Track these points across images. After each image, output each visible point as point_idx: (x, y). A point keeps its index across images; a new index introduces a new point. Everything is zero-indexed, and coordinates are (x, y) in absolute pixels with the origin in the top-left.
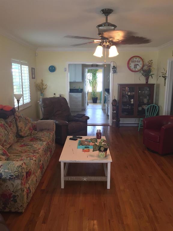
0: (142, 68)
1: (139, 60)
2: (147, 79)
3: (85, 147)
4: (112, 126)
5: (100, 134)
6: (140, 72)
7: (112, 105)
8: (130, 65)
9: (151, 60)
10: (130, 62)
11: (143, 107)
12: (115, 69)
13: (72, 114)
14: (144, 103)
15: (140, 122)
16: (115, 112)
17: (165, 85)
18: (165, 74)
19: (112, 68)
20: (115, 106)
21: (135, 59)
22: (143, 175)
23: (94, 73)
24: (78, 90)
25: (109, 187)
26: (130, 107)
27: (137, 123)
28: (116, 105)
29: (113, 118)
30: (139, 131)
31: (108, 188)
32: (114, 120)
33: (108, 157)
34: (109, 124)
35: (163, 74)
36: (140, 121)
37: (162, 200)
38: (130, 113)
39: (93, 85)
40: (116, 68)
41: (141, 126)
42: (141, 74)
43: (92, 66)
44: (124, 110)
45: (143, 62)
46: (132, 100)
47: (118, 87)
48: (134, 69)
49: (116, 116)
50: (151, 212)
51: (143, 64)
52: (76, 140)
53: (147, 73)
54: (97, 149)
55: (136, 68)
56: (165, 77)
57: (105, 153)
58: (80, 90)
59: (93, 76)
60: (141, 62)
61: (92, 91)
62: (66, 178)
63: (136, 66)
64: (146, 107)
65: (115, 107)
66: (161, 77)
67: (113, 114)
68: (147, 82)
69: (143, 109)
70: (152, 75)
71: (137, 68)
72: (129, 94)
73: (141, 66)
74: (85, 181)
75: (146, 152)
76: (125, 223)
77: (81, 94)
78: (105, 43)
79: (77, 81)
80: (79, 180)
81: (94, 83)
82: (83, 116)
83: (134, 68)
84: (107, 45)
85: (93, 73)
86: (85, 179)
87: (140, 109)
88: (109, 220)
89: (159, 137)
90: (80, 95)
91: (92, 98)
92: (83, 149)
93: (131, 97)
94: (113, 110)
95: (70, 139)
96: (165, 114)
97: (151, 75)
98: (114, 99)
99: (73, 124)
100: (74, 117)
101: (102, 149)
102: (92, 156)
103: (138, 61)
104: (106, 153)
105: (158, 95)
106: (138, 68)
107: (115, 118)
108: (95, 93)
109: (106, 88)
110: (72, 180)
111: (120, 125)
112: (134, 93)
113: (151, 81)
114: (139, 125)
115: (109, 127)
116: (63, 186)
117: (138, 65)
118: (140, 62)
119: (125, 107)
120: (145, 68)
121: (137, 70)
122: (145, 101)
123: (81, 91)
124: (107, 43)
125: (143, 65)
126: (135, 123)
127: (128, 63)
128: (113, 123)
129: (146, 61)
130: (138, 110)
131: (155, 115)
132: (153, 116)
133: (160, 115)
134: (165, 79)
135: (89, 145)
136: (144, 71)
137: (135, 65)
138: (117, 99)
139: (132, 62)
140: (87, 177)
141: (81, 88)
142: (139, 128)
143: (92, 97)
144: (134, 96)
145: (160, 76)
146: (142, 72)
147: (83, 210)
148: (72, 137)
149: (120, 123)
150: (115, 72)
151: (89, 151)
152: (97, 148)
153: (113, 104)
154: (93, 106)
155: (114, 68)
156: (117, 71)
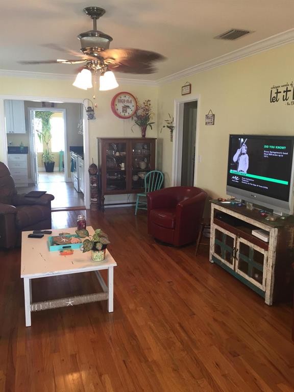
0: (135, 113)
1: (130, 99)
2: (144, 131)
3: (64, 247)
4: (90, 209)
5: (83, 222)
6: (132, 119)
7: (88, 173)
8: (116, 107)
9: (149, 101)
10: (116, 103)
11: (140, 175)
12: (92, 113)
13: (19, 193)
14: (140, 168)
15: (138, 200)
16: (95, 185)
17: (172, 141)
18: (171, 123)
19: (87, 111)
20: (94, 175)
21: (123, 98)
22: (158, 281)
23: (46, 118)
24: (19, 148)
25: (111, 309)
26: (119, 176)
27: (131, 201)
28: (96, 174)
29: (92, 196)
30: (136, 214)
31: (109, 311)
32: (93, 200)
33: (108, 259)
34: (84, 206)
35: (169, 123)
36: (138, 198)
37: (194, 314)
38: (120, 187)
39: (44, 141)
40: (93, 110)
41: (138, 207)
42: (133, 122)
43: (44, 104)
44: (110, 182)
45: (137, 103)
46: (123, 165)
47: (98, 143)
48: (122, 114)
49: (98, 192)
50: (183, 334)
51: (137, 106)
52: (41, 237)
53: (143, 120)
54: (91, 248)
55: (126, 112)
56: (171, 128)
57: (103, 253)
58: (22, 148)
59: (43, 123)
60: (133, 103)
61: (44, 151)
62: (35, 307)
63: (125, 108)
64: (144, 176)
65: (95, 177)
66: (166, 127)
67: (92, 188)
68: (144, 136)
69: (140, 178)
70: (152, 125)
71: (128, 112)
72: (118, 154)
73: (133, 109)
74: (70, 306)
75: (155, 245)
76: (150, 360)
77: (25, 156)
78: (94, 66)
79: (15, 133)
80: (58, 306)
81: (46, 137)
82: (42, 195)
83: (123, 111)
84: (97, 68)
85: (43, 119)
86: (70, 303)
87: (135, 178)
88: (124, 361)
89: (173, 220)
90: (23, 157)
91: (45, 163)
92: (61, 252)
93: (120, 160)
94: (92, 182)
95: (30, 236)
96: (174, 184)
97: (150, 124)
98: (92, 163)
99: (25, 211)
100: (26, 196)
101: (99, 246)
102: (79, 261)
103: (128, 101)
104: (105, 253)
105: (161, 156)
106: (130, 112)
107: (97, 196)
108: (48, 154)
109: (72, 146)
110: (46, 308)
111: (105, 207)
112: (125, 153)
113: (150, 134)
114: (137, 205)
115: (85, 211)
116: (28, 323)
117: (128, 107)
118: (131, 102)
119: (111, 177)
120: (140, 112)
121: (127, 115)
122: (143, 165)
123: (25, 150)
124: (98, 66)
125: (137, 108)
126: (128, 202)
127: (113, 104)
128: (92, 204)
129: (141, 102)
130: (133, 180)
131: (159, 188)
132: (156, 190)
133: (166, 186)
134: (172, 131)
135: (71, 243)
136: (138, 117)
137: (123, 107)
138: (97, 164)
139: (118, 102)
140: (73, 299)
141: (24, 146)
142: (136, 209)
143: (44, 161)
144: (125, 157)
145: (164, 127)
146: (135, 118)
147: (76, 354)
148: (31, 232)
149: (105, 203)
150: (91, 117)
151: (72, 253)
152: (91, 246)
153: (92, 172)
154: (48, 178)
155: (90, 110)
156: (95, 115)
